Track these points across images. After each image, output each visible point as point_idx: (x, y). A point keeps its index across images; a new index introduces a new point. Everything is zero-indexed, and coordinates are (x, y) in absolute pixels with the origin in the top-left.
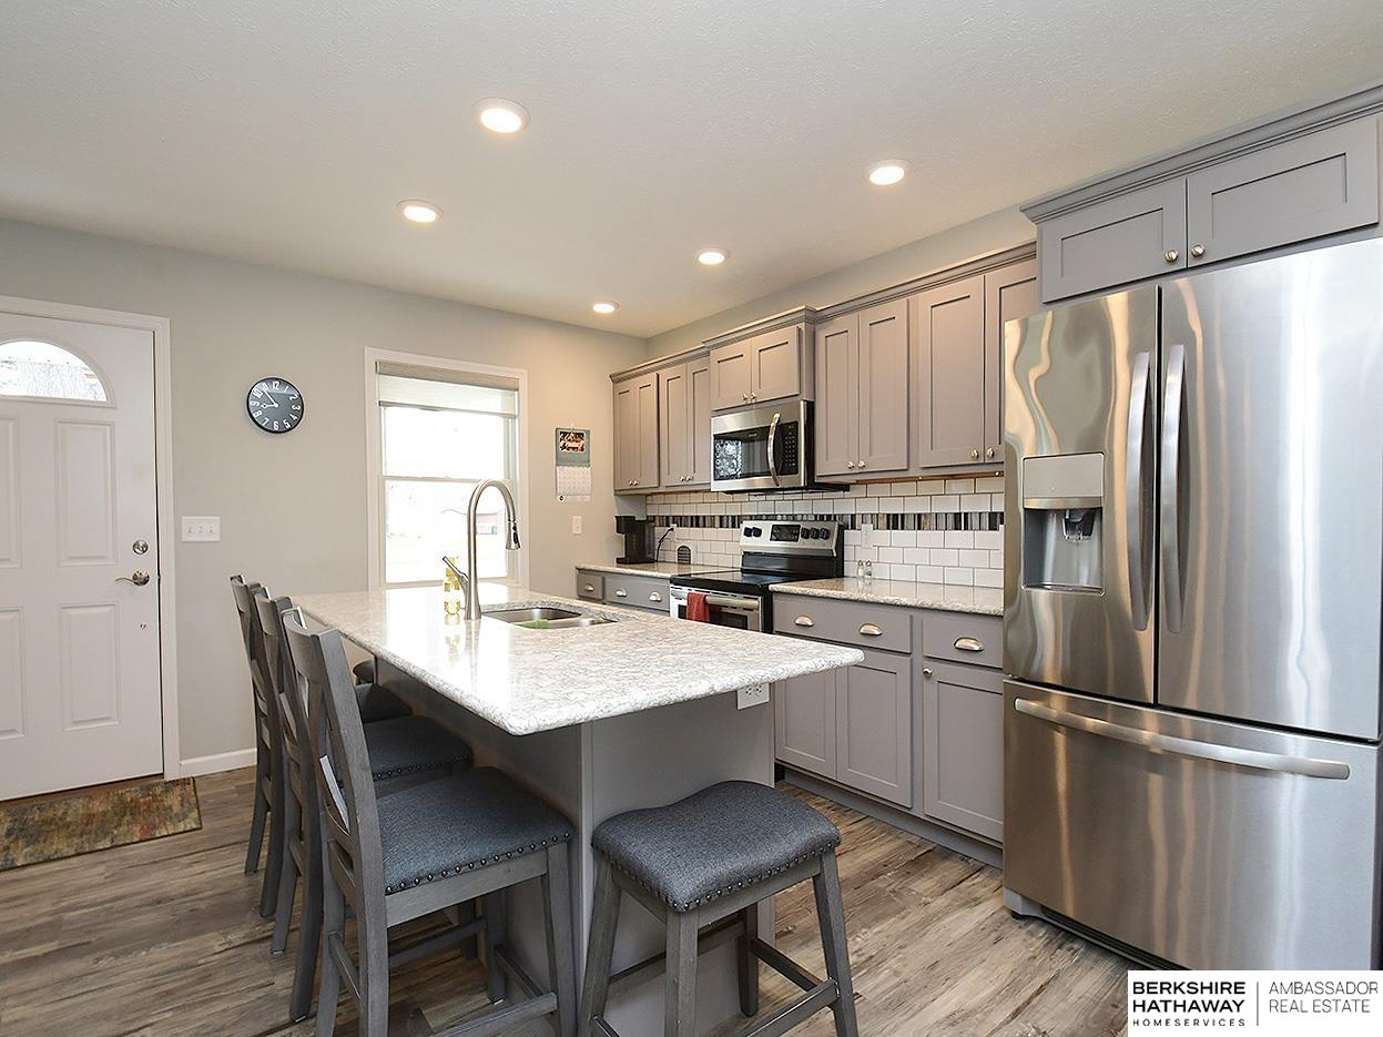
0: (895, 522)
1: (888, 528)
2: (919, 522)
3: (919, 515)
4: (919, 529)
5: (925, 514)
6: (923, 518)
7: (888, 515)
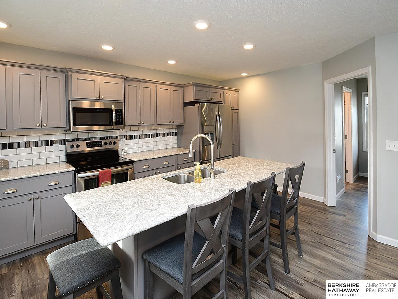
0: (132, 137)
1: (130, 139)
2: (139, 137)
3: (139, 135)
4: (139, 138)
5: (141, 135)
6: (140, 136)
7: (130, 136)
